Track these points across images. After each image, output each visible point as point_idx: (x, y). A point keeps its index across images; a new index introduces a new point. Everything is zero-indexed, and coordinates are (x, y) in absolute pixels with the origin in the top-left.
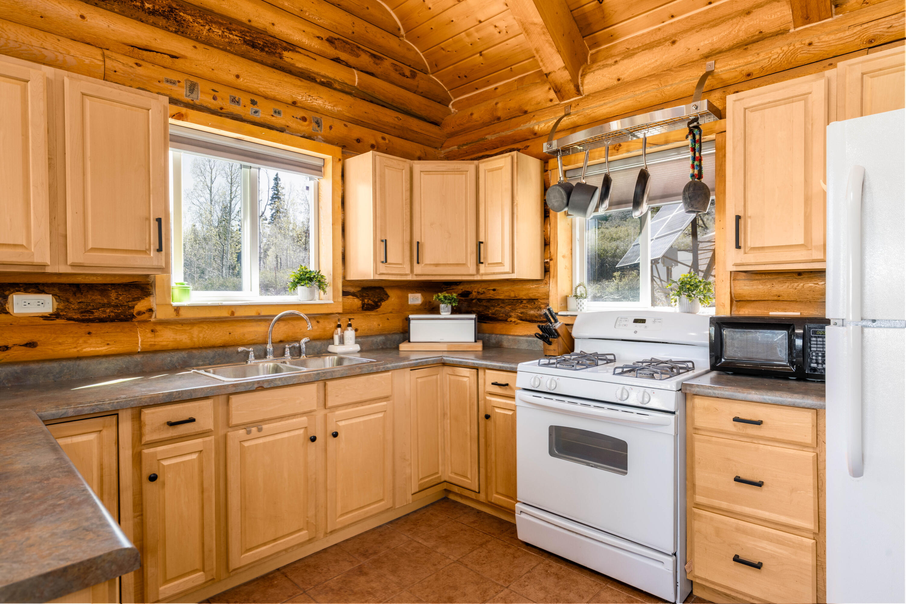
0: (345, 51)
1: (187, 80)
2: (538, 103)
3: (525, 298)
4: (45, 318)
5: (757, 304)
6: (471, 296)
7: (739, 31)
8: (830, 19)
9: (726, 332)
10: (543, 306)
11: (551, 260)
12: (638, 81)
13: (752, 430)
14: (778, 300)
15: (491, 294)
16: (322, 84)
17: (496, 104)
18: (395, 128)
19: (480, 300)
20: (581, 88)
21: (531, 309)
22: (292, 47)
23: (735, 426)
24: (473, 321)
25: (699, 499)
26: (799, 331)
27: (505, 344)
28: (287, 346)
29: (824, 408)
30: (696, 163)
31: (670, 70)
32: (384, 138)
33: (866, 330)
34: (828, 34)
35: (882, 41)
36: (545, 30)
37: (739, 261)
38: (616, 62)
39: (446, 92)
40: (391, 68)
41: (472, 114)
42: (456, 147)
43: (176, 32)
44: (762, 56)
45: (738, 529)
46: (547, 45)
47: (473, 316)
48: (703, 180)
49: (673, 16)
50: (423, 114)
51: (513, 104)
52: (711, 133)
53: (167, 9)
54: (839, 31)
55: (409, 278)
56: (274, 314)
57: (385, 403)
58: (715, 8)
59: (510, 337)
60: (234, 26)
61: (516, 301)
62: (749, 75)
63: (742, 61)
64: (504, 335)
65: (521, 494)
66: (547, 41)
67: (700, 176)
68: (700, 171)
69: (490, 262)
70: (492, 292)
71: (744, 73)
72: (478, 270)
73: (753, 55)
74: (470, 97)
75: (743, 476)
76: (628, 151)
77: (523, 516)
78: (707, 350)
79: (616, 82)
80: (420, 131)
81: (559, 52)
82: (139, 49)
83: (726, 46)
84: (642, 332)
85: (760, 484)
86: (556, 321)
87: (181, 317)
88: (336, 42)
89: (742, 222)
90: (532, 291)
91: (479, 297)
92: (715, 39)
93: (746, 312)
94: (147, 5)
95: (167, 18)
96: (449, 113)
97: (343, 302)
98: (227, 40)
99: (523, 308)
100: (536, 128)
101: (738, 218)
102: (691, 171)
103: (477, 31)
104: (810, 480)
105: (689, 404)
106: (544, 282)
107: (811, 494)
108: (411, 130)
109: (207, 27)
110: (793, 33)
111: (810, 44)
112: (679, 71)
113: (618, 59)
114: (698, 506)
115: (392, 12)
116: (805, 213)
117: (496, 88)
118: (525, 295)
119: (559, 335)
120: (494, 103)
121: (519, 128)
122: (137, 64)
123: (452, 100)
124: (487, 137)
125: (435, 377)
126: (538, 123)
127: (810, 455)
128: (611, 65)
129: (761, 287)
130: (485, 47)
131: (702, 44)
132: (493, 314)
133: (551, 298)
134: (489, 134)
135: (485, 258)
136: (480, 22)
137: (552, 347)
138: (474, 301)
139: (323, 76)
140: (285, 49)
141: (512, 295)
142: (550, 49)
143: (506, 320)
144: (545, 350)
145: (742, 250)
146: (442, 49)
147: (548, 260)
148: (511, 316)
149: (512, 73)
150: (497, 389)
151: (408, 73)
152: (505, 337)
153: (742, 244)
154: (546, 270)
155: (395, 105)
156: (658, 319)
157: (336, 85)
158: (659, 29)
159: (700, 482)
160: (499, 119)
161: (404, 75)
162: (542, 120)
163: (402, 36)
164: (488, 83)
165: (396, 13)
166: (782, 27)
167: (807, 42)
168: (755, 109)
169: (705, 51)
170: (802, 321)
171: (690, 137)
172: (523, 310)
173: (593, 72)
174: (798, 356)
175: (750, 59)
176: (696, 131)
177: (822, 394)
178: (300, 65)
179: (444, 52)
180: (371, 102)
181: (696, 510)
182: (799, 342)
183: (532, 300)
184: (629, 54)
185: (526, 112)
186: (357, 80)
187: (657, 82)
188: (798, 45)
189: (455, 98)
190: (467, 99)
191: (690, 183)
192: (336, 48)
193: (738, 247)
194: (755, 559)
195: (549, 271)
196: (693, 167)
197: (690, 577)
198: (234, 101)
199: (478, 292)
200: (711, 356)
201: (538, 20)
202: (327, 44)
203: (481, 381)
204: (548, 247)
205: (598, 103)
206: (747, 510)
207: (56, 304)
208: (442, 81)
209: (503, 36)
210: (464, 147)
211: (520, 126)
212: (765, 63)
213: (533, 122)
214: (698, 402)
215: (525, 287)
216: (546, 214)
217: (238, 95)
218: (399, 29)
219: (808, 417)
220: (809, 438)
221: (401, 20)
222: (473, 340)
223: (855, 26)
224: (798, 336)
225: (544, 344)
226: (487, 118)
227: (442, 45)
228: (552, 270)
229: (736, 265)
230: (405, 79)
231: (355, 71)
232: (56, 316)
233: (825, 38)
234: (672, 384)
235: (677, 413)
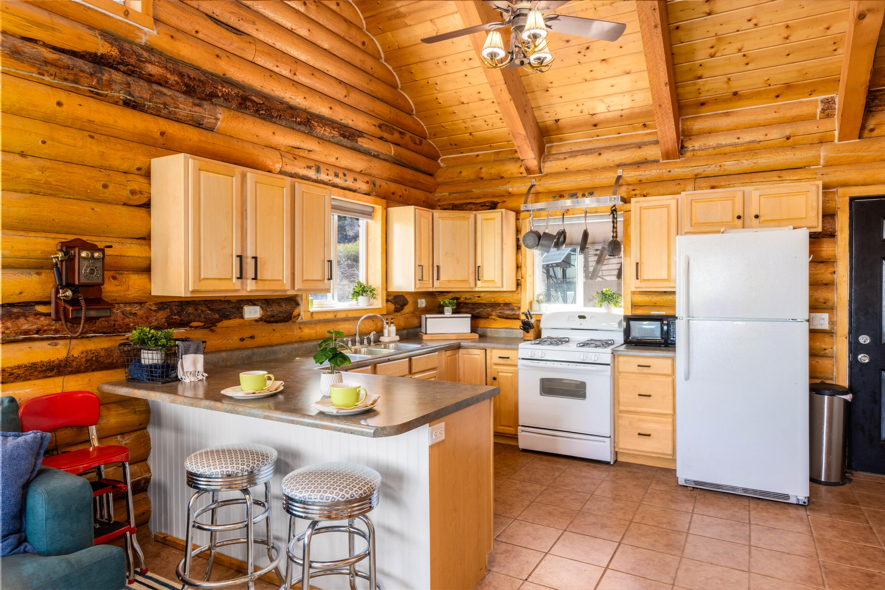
0: (387, 132)
1: (315, 165)
2: (512, 174)
3: (502, 302)
4: (256, 321)
5: (644, 308)
6: (459, 301)
7: (635, 156)
8: (679, 160)
9: (632, 323)
10: (516, 308)
11: (522, 278)
12: (579, 172)
13: (645, 370)
14: (655, 306)
15: (476, 300)
16: (374, 156)
17: (481, 168)
18: (411, 182)
19: (465, 303)
20: (542, 170)
21: (507, 310)
22: (361, 134)
23: (638, 369)
24: (469, 319)
25: (622, 408)
26: (665, 322)
27: (489, 334)
28: (365, 337)
29: (675, 357)
30: (615, 230)
31: (596, 169)
32: (406, 190)
33: (690, 321)
34: (679, 168)
35: (701, 176)
36: (526, 138)
37: (637, 286)
38: (565, 158)
39: (438, 152)
40: (410, 140)
41: (461, 172)
42: (447, 193)
43: (308, 133)
44: (647, 172)
45: (640, 420)
46: (526, 145)
47: (470, 315)
48: (618, 239)
49: (598, 136)
50: (425, 169)
51: (494, 170)
52: (620, 211)
53: (306, 120)
54: (683, 167)
55: (431, 290)
56: (359, 315)
57: (435, 372)
58: (622, 137)
59: (492, 329)
60: (335, 125)
61: (495, 305)
62: (640, 181)
63: (637, 173)
64: (487, 328)
65: (522, 421)
66: (526, 143)
67: (616, 237)
68: (616, 235)
69: (485, 279)
70: (477, 298)
71: (638, 179)
72: (476, 284)
73: (642, 171)
74: (456, 157)
75: (642, 393)
76: (573, 214)
77: (523, 433)
78: (622, 333)
79: (564, 170)
80: (424, 182)
81: (532, 150)
82: (295, 148)
83: (628, 162)
84: (584, 324)
85: (650, 396)
86: (531, 318)
87: (313, 320)
88: (382, 127)
89: (639, 265)
90: (508, 299)
91: (465, 301)
92: (623, 157)
93: (640, 312)
94: (298, 119)
95: (306, 125)
96: (439, 167)
97: (387, 306)
98: (332, 135)
99: (501, 309)
100: (510, 190)
101: (637, 264)
102: (612, 234)
103: (472, 121)
104: (670, 391)
105: (616, 360)
106: (517, 292)
107: (671, 397)
108: (420, 182)
109: (324, 129)
110: (662, 163)
111: (670, 171)
112: (603, 171)
113: (566, 156)
114: (621, 412)
115: (410, 100)
116: (668, 263)
117: (478, 156)
118: (502, 301)
119: (533, 327)
120: (479, 167)
121: (499, 188)
122: (294, 158)
123: (440, 157)
124: (473, 190)
125: (455, 356)
126: (513, 187)
127: (670, 379)
128: (562, 159)
129: (647, 298)
130: (475, 131)
131: (616, 158)
132: (478, 313)
133: (522, 303)
134: (475, 188)
135: (482, 277)
136: (475, 117)
137: (529, 335)
138: (462, 304)
139: (376, 151)
140: (359, 137)
141: (493, 300)
142: (527, 148)
143: (488, 318)
144: (524, 336)
145: (639, 280)
146: (443, 126)
147: (520, 278)
148: (492, 315)
149: (491, 147)
150: (502, 361)
151: (418, 142)
152: (489, 329)
153: (639, 277)
154: (518, 284)
155: (411, 165)
156: (594, 316)
157: (382, 156)
158: (590, 141)
159: (622, 399)
160: (482, 178)
161: (415, 143)
162: (515, 185)
163: (413, 115)
164: (472, 151)
165: (413, 101)
166: (657, 159)
167: (668, 170)
168: (645, 208)
169: (618, 162)
170: (667, 317)
171: (611, 216)
172: (501, 311)
173: (551, 161)
174: (665, 335)
175: (641, 173)
176: (615, 213)
177: (674, 351)
178: (365, 146)
179: (443, 129)
180: (398, 164)
181: (620, 414)
182: (665, 328)
183: (507, 304)
184: (573, 154)
185: (502, 178)
186: (393, 151)
187: (590, 176)
188: (664, 171)
189: (443, 156)
190: (454, 158)
191: (612, 241)
192: (382, 131)
193: (637, 279)
194: (648, 433)
195: (520, 285)
196: (613, 232)
197: (617, 450)
198: (336, 175)
199: (466, 298)
200: (624, 336)
201: (523, 132)
202: (378, 129)
203: (488, 357)
204: (519, 269)
205: (554, 182)
206: (644, 410)
207: (261, 312)
208: (436, 145)
209: (490, 127)
210: (454, 195)
211: (499, 187)
212: (648, 177)
213: (508, 186)
214: (621, 359)
215: (502, 295)
216: (518, 247)
217: (338, 171)
218: (413, 111)
219: (669, 361)
220: (670, 372)
221: (415, 105)
222: (469, 331)
223: (690, 167)
224: (665, 324)
225: (524, 333)
226: (473, 177)
227: (443, 124)
228: (523, 285)
229: (636, 288)
230: (416, 146)
231: (391, 145)
232: (261, 319)
233: (677, 170)
234: (609, 350)
235: (611, 365)
